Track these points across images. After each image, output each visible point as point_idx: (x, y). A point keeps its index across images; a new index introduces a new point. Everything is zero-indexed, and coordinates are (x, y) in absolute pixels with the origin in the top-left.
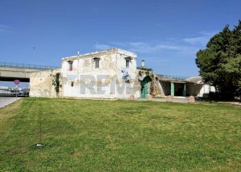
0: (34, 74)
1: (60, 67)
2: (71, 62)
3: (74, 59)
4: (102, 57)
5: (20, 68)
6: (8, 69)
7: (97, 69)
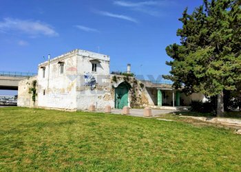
0: (21, 82)
1: (37, 74)
2: (44, 68)
3: (46, 64)
4: (66, 61)
5: (12, 76)
6: (5, 78)
7: (62, 75)
